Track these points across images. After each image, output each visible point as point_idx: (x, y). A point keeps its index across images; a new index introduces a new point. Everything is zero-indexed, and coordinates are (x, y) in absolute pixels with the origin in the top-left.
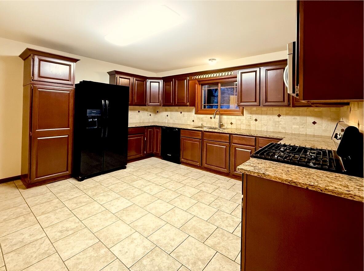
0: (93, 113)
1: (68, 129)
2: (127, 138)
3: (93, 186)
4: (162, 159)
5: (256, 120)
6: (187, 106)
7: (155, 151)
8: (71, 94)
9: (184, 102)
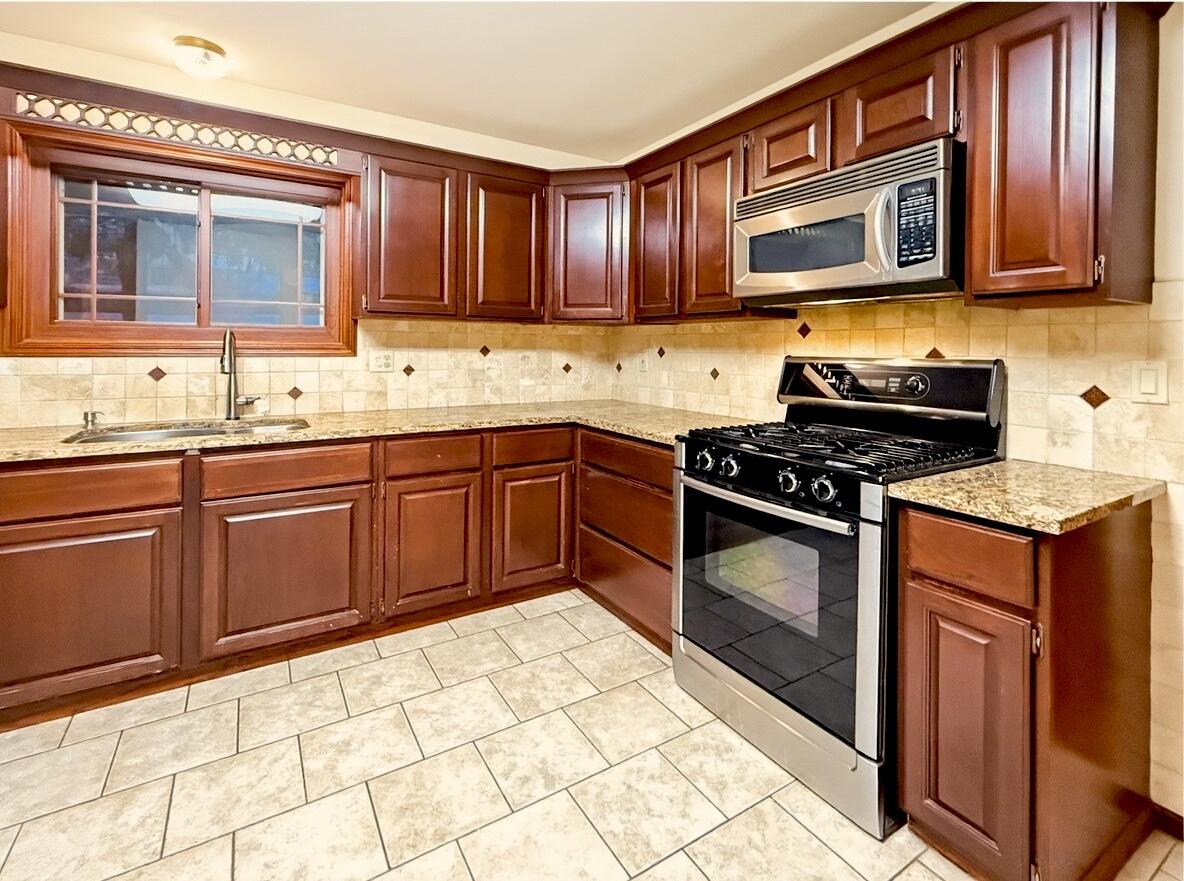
5: (409, 370)
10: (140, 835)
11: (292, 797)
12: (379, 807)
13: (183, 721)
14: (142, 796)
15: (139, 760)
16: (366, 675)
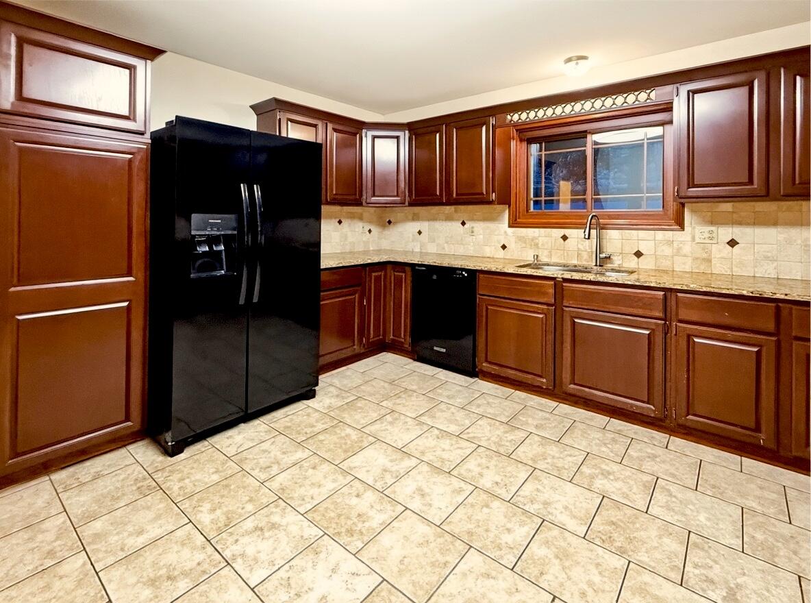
0: (212, 225)
1: (128, 281)
2: (318, 299)
3: (216, 478)
4: (415, 360)
5: (733, 243)
6: (490, 203)
7: (392, 337)
8: (136, 163)
9: (478, 191)
10: (508, 444)
11: (566, 475)
12: (601, 512)
13: (548, 415)
14: (517, 432)
15: (524, 419)
16: (649, 451)
